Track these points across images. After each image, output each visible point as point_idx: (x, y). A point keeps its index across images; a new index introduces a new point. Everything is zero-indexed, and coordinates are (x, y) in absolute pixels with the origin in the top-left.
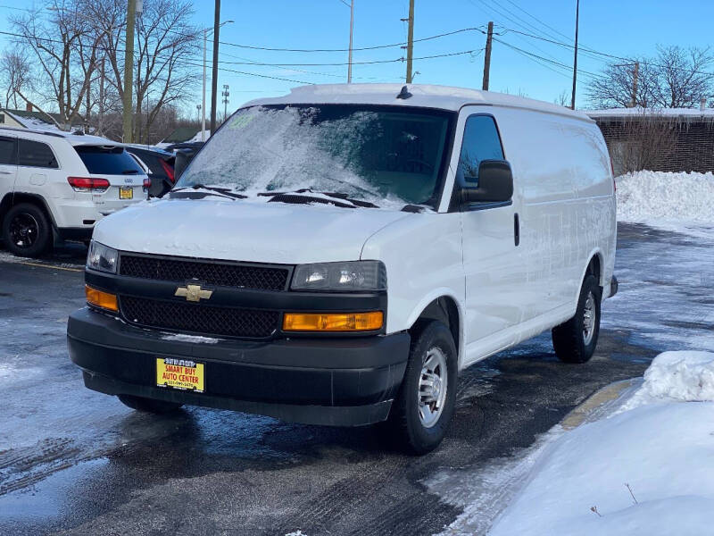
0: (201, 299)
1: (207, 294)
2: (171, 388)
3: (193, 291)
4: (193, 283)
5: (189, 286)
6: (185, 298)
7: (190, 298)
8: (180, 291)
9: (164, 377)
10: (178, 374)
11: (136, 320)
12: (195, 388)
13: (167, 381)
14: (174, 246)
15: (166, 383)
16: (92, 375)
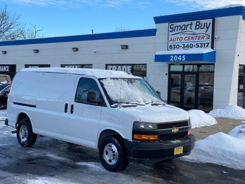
1: (178, 130)
3: (175, 130)
8: (173, 131)
10: (178, 151)
12: (181, 153)
15: (176, 154)
16: (148, 159)
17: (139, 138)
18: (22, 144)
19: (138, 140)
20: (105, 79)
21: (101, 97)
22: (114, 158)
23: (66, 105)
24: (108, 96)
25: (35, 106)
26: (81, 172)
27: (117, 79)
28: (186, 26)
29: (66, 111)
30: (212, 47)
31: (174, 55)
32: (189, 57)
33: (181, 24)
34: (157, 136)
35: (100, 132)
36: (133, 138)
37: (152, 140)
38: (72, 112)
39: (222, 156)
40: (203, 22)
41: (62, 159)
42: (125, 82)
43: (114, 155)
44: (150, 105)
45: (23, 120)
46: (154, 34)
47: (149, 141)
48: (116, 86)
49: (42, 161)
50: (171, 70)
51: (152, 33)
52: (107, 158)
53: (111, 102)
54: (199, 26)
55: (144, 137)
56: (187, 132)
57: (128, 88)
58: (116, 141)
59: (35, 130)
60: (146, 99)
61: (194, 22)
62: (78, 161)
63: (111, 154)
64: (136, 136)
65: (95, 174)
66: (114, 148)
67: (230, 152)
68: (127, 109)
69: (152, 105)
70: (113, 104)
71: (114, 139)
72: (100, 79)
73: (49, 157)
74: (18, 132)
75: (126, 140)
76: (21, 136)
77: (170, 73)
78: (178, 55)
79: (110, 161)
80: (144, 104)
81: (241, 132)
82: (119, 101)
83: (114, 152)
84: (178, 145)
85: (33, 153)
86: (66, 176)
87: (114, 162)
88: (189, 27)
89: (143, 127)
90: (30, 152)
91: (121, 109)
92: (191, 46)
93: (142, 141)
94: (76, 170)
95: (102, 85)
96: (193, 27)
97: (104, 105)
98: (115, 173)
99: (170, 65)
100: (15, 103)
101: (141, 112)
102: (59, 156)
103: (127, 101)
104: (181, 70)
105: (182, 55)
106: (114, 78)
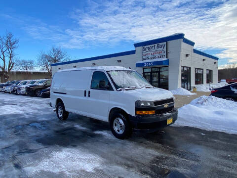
1: (168, 105)
3: (166, 106)
10: (170, 121)
11: (157, 114)
15: (169, 123)
17: (141, 114)
18: (60, 118)
19: (140, 115)
20: (111, 71)
21: (109, 84)
22: (121, 129)
23: (85, 91)
24: (114, 83)
25: (65, 94)
26: (97, 141)
27: (120, 71)
28: (152, 47)
29: (85, 96)
30: (167, 57)
31: (146, 63)
32: (155, 63)
33: (149, 46)
34: (154, 111)
35: (109, 110)
36: (136, 114)
37: (151, 114)
38: (89, 96)
39: (195, 121)
40: (161, 44)
41: (84, 128)
42: (125, 73)
43: (121, 127)
44: (144, 88)
45: (60, 103)
46: (135, 53)
47: (148, 115)
48: (119, 76)
49: (70, 131)
50: (145, 71)
51: (133, 52)
52: (116, 129)
53: (117, 87)
54: (159, 47)
55: (144, 113)
56: (173, 106)
57: (128, 77)
58: (122, 116)
59: (67, 109)
60: (141, 84)
61: (156, 45)
62: (96, 130)
63: (119, 125)
64: (138, 112)
65: (108, 142)
66: (121, 121)
67: (200, 118)
68: (129, 92)
69: (146, 88)
70: (118, 89)
71: (120, 114)
72: (107, 72)
73: (75, 128)
74: (57, 111)
75: (131, 115)
76: (59, 113)
77: (144, 73)
78: (149, 63)
79: (119, 131)
80: (140, 87)
81: (198, 103)
82: (123, 86)
83: (121, 124)
84: (169, 117)
85: (66, 125)
86: (85, 145)
87: (121, 132)
88: (153, 47)
89: (143, 104)
90: (64, 124)
91: (124, 92)
92: (155, 58)
94: (93, 139)
95: (109, 75)
96: (156, 47)
97: (112, 90)
98: (122, 141)
99: (144, 69)
100: (55, 92)
101: (140, 93)
102: (83, 126)
103: (129, 86)
104: (150, 71)
105: (151, 62)
106: (117, 71)
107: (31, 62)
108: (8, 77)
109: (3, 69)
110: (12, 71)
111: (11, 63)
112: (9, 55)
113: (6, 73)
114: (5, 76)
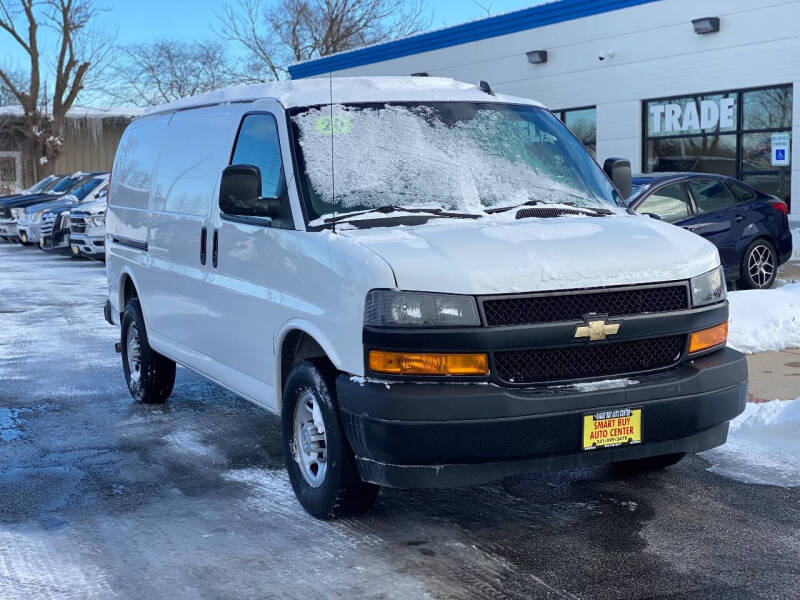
0: (607, 336)
1: (613, 328)
2: (601, 449)
3: (597, 328)
4: (594, 319)
5: (590, 323)
6: (588, 338)
7: (594, 337)
8: (581, 332)
9: (592, 437)
10: (609, 429)
11: (512, 380)
12: (630, 440)
13: (595, 440)
14: (552, 279)
15: (594, 444)
16: (438, 468)
19: (388, 376)
20: (318, 107)
23: (204, 235)
25: (146, 247)
27: (378, 106)
29: (203, 258)
34: (482, 359)
35: (277, 347)
36: (368, 370)
37: (458, 377)
38: (214, 261)
42: (413, 118)
44: (511, 215)
48: (360, 134)
64: (378, 361)
69: (522, 215)
70: (317, 217)
71: (311, 371)
72: (293, 112)
74: (123, 345)
76: (131, 363)
80: (479, 209)
91: (340, 237)
93: (409, 380)
100: (115, 240)
103: (393, 198)
106: (360, 106)
107: (209, 57)
108: (54, 155)
109: (29, 102)
110: (75, 111)
111: (72, 63)
112: (60, 16)
113: (45, 124)
114: (38, 148)
